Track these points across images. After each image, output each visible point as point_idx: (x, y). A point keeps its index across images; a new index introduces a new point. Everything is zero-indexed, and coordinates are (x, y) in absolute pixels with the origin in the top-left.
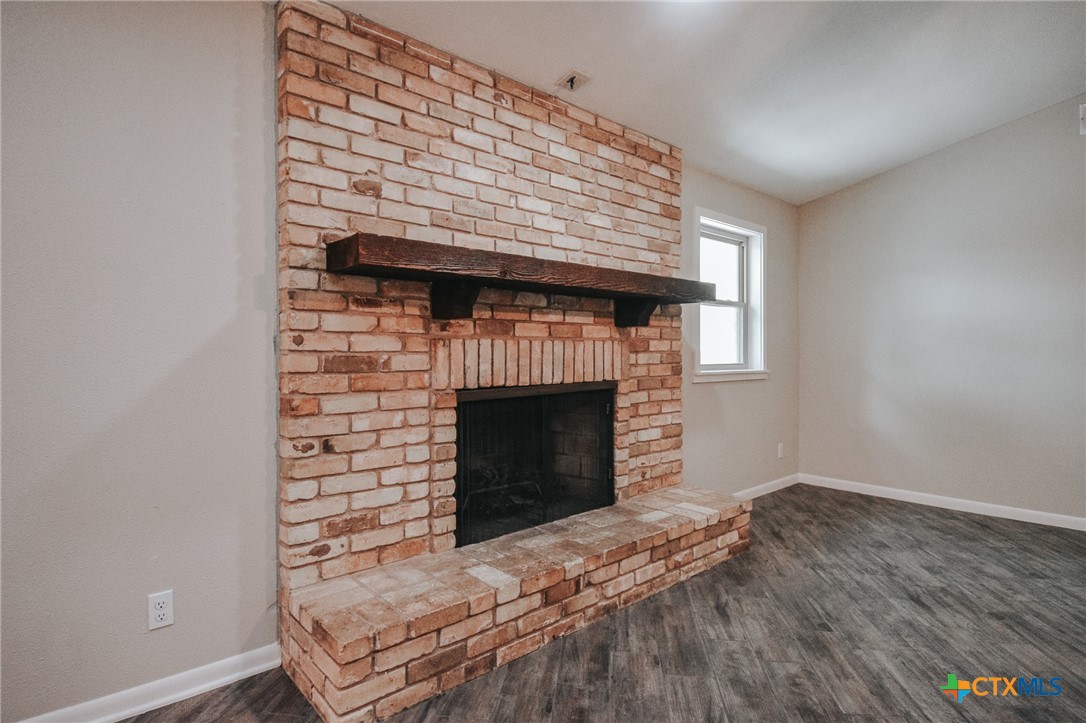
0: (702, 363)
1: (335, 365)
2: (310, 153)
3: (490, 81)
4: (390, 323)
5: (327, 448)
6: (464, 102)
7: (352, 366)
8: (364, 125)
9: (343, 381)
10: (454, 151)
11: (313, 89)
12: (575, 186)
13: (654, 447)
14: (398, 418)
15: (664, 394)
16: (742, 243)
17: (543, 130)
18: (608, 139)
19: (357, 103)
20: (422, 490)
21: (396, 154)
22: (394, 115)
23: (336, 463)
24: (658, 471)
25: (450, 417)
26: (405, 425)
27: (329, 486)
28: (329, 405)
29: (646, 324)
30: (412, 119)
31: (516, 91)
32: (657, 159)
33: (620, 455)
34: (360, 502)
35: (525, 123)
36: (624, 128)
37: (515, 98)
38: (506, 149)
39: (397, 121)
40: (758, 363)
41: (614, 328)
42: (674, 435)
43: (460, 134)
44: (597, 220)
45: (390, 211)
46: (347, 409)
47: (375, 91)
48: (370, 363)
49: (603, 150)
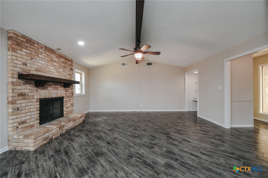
0: (76, 93)
1: (19, 95)
2: (15, 58)
3: (44, 47)
4: (28, 87)
5: (18, 110)
6: (40, 50)
7: (22, 95)
8: (24, 53)
9: (21, 97)
10: (38, 58)
11: (16, 47)
12: (57, 65)
13: (69, 107)
15: (71, 98)
16: (81, 74)
17: (52, 55)
18: (62, 57)
19: (23, 50)
20: (33, 116)
21: (29, 58)
22: (29, 52)
23: (19, 112)
24: (70, 111)
25: (39, 103)
26: (31, 105)
27: (18, 116)
28: (17, 102)
29: (69, 87)
30: (32, 53)
32: (69, 61)
33: (64, 109)
34: (23, 119)
35: (50, 54)
36: (65, 56)
37: (48, 50)
38: (47, 58)
40: (84, 93)
41: (63, 88)
42: (72, 105)
43: (39, 55)
44: (61, 70)
45: (28, 68)
46: (21, 103)
47: (26, 48)
48: (25, 94)
49: (61, 59)
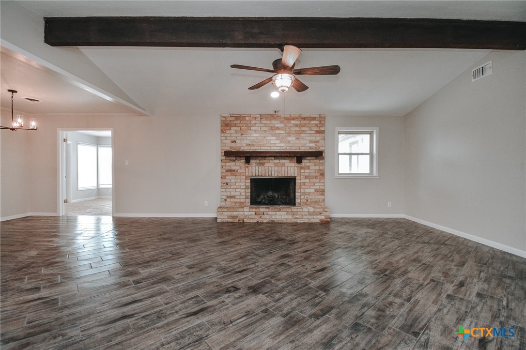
0: (340, 173)
1: (228, 171)
2: (224, 138)
3: (259, 116)
4: (238, 164)
5: (227, 184)
6: (253, 122)
7: (231, 171)
8: (233, 132)
9: (230, 173)
10: (251, 132)
11: (225, 128)
12: (283, 132)
13: (311, 194)
14: (239, 181)
15: (318, 181)
16: (371, 133)
17: (273, 122)
18: (294, 119)
19: (232, 128)
20: (244, 194)
21: (239, 135)
22: (239, 128)
23: (228, 187)
24: (313, 200)
25: (249, 181)
26: (240, 182)
27: (227, 190)
28: (227, 177)
30: (242, 128)
31: (266, 116)
32: (314, 119)
33: (297, 194)
34: (232, 194)
35: (268, 122)
36: (300, 115)
37: (266, 118)
38: (263, 128)
39: (239, 129)
40: (375, 173)
41: (295, 163)
42: (322, 192)
44: (290, 139)
45: (238, 145)
46: (230, 178)
47: (235, 125)
48: (234, 171)
49: (293, 122)
